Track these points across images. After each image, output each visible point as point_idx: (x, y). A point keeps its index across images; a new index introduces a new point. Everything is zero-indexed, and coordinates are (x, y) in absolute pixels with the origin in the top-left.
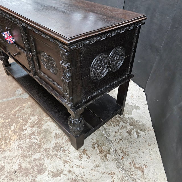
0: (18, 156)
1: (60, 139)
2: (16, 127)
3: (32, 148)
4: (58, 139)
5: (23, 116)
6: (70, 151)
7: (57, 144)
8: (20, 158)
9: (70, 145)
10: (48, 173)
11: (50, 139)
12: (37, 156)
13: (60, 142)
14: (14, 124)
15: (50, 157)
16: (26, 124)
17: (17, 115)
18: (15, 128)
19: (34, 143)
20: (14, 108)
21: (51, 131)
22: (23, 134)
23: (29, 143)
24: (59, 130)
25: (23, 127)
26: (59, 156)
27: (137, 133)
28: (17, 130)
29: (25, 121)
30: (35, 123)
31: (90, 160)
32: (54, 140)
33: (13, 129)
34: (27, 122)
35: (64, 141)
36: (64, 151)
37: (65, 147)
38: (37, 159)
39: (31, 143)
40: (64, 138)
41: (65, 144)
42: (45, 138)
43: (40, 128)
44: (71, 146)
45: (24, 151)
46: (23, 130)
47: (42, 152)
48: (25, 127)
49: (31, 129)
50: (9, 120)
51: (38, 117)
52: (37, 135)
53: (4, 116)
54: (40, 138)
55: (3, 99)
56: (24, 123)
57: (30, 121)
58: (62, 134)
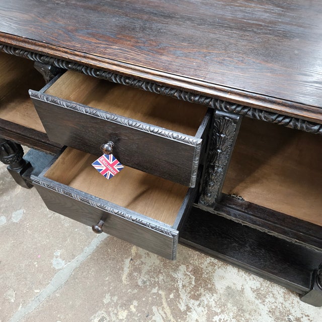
1: (269, 299)
2: (165, 313)
4: (267, 300)
5: (157, 280)
6: (308, 316)
7: (274, 312)
9: (298, 302)
11: (251, 307)
13: (276, 304)
14: (154, 309)
16: (178, 296)
17: (140, 283)
18: (164, 316)
20: (119, 269)
21: (239, 288)
24: (251, 277)
25: (179, 305)
28: (173, 319)
29: (170, 291)
30: (193, 283)
32: (261, 306)
34: (177, 290)
35: (281, 300)
36: (298, 320)
37: (292, 311)
40: (275, 292)
41: (287, 304)
42: (241, 310)
43: (213, 290)
44: (302, 303)
46: (185, 313)
48: (183, 304)
49: (198, 302)
50: (135, 303)
51: (187, 267)
52: (222, 312)
53: (115, 299)
54: (231, 314)
55: (74, 256)
56: (172, 296)
57: (180, 286)
58: (264, 284)
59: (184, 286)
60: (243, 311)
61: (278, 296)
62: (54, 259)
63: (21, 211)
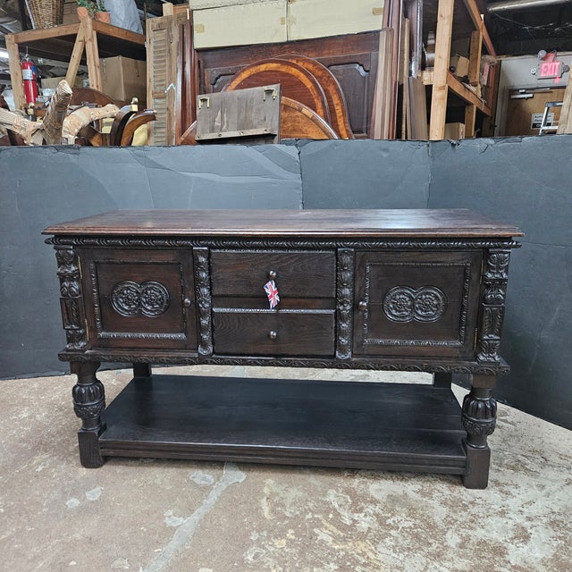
0: (428, 563)
1: (435, 494)
2: (331, 531)
3: (423, 536)
4: (434, 496)
5: (307, 508)
6: (481, 498)
7: (446, 503)
8: (436, 564)
9: (465, 490)
10: (510, 545)
11: (421, 504)
12: (453, 539)
13: (444, 497)
14: (316, 531)
15: (473, 525)
16: (338, 515)
17: (288, 514)
18: (330, 533)
19: (410, 528)
20: (257, 509)
21: (402, 493)
22: (365, 531)
23: (406, 535)
25: (343, 522)
26: (481, 515)
27: (505, 421)
28: (342, 534)
29: (327, 512)
30: (350, 501)
31: (523, 488)
32: (431, 501)
33: (331, 539)
34: (335, 510)
35: (448, 492)
36: (472, 503)
37: (464, 498)
38: (463, 543)
39: (407, 532)
40: (439, 488)
41: (455, 494)
42: (412, 509)
43: (374, 502)
44: (470, 490)
45: (419, 549)
46: (353, 525)
47: (448, 529)
48: (347, 519)
49: (363, 514)
50: (291, 531)
51: (337, 490)
52: (393, 515)
53: (265, 533)
54: (404, 515)
55: (193, 511)
56: (331, 516)
57: (337, 506)
58: (425, 485)
59: (340, 506)
60: (414, 509)
61: (444, 491)
62: (167, 519)
63: (98, 489)
